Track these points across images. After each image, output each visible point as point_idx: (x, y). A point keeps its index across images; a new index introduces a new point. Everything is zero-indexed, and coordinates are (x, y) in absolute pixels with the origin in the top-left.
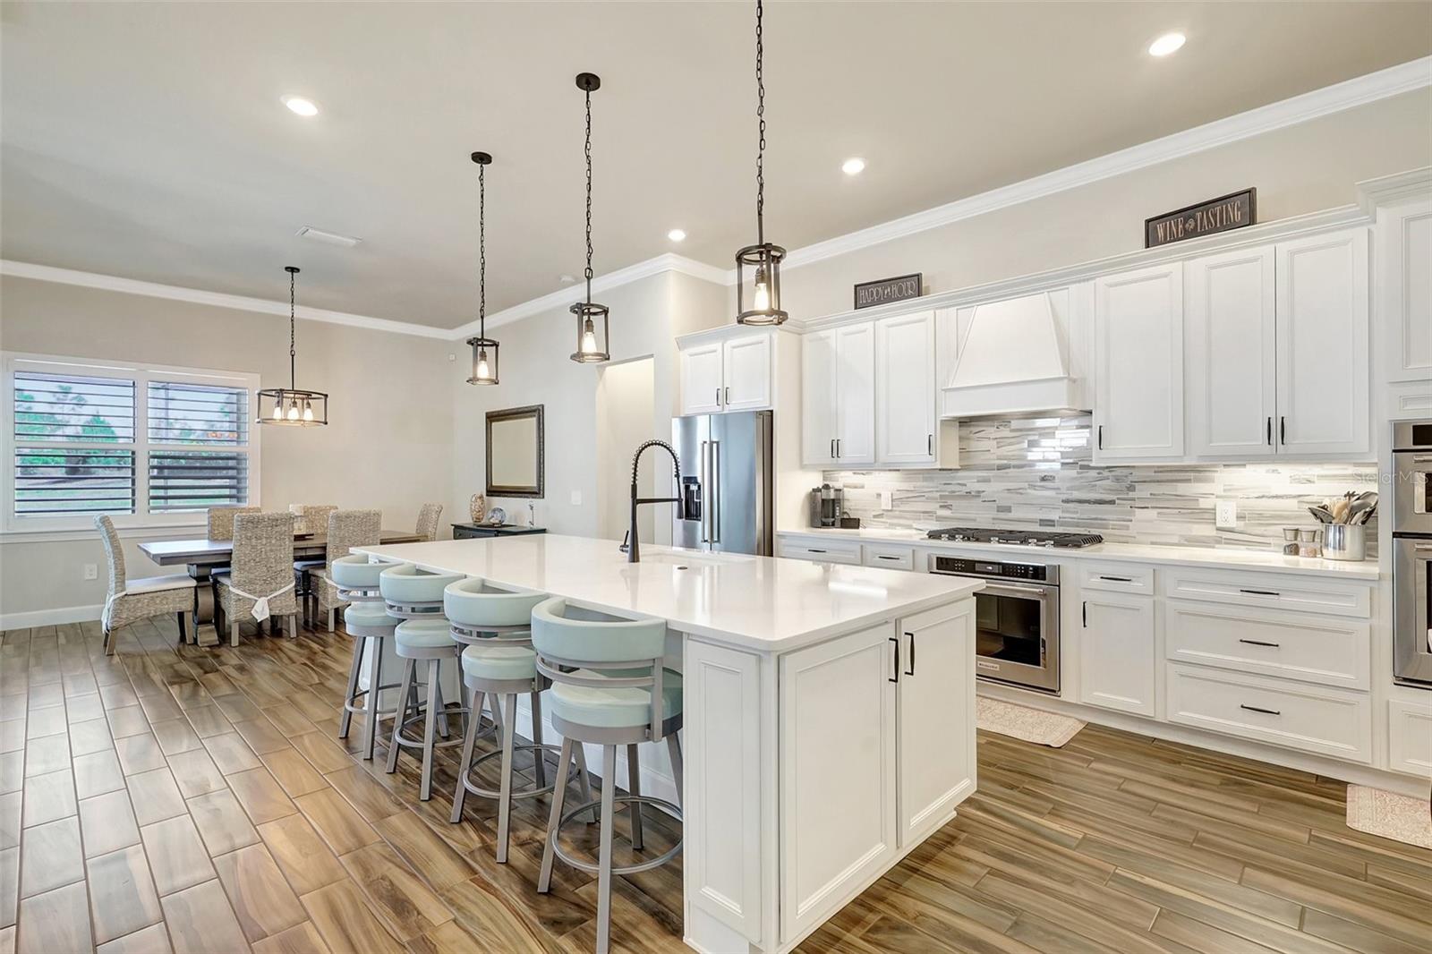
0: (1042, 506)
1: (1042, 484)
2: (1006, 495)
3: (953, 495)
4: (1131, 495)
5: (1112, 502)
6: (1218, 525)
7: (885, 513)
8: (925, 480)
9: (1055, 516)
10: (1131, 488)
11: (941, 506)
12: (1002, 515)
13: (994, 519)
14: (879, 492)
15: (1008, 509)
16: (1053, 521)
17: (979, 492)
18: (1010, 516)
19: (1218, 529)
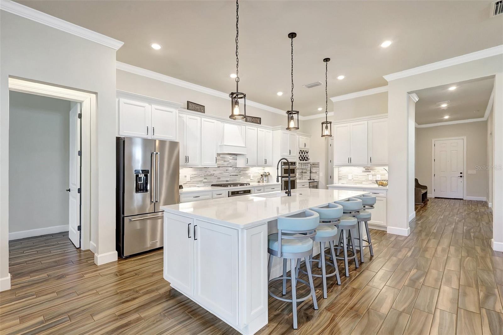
0: (226, 177)
1: (226, 171)
2: (219, 174)
3: (208, 175)
4: (240, 174)
5: (237, 175)
6: (251, 179)
7: (188, 182)
8: (200, 171)
9: (228, 179)
10: (240, 172)
11: (204, 179)
12: (219, 180)
13: (217, 181)
14: (185, 175)
15: (219, 178)
16: (228, 180)
17: (213, 174)
18: (220, 180)
19: (251, 180)
